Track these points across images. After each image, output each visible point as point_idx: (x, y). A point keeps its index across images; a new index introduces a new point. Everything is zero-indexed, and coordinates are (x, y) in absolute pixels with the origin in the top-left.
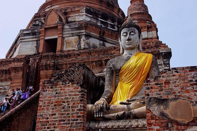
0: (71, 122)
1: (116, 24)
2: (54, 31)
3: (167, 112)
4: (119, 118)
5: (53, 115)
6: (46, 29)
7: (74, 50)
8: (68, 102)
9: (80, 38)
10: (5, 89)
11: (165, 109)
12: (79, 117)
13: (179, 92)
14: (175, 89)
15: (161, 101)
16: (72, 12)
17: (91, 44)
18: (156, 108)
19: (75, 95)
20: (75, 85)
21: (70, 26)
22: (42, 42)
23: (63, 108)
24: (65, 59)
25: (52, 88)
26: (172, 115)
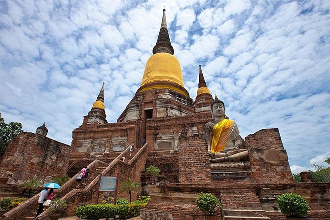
0: (202, 163)
1: (186, 100)
2: (150, 105)
3: (263, 157)
4: (221, 161)
5: (189, 159)
6: (145, 103)
7: (164, 117)
8: (198, 150)
9: (167, 110)
10: (124, 142)
11: (262, 155)
12: (207, 160)
13: (269, 145)
14: (266, 142)
15: (258, 150)
16: (160, 92)
17: (174, 113)
18: (256, 154)
19: (202, 146)
20: (201, 140)
21: (160, 101)
22: (143, 112)
23: (195, 154)
24: (161, 123)
25: (186, 141)
26: (267, 159)
